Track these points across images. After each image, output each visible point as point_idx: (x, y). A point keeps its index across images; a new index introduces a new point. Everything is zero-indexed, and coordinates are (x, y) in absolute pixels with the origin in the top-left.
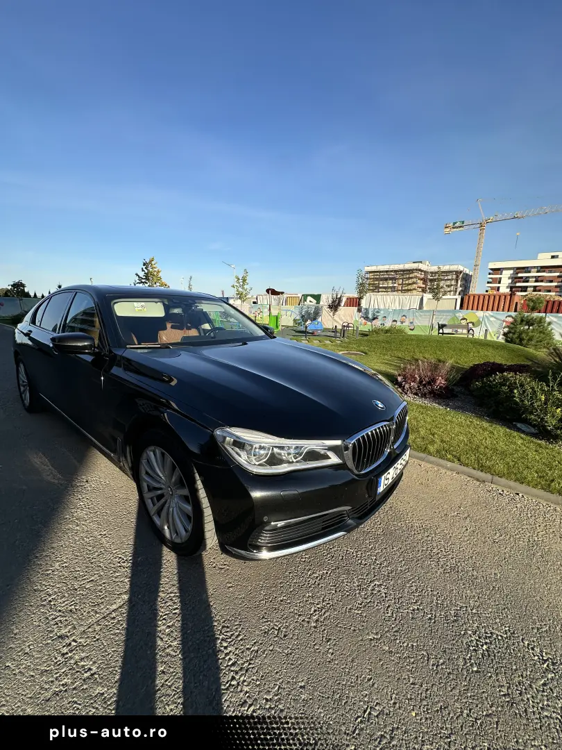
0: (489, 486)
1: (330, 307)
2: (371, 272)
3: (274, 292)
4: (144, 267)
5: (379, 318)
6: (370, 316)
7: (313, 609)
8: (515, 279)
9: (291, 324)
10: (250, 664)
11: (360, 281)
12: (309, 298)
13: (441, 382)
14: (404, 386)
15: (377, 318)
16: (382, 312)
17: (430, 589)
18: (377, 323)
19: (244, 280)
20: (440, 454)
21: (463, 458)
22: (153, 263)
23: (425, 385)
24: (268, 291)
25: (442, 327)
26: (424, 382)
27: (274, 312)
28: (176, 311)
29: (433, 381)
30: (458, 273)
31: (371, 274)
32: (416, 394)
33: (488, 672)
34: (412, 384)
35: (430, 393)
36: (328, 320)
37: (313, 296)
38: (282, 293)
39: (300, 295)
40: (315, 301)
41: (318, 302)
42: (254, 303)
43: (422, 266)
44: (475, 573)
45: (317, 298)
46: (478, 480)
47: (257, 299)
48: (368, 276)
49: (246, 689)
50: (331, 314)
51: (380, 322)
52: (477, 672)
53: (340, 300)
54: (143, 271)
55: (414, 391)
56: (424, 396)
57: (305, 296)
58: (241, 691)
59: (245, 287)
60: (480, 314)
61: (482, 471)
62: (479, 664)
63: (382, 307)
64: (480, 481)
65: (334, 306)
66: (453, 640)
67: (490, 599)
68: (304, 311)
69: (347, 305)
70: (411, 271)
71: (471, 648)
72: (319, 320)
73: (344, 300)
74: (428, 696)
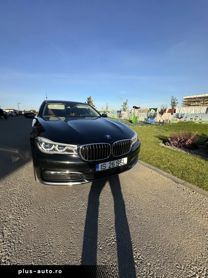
0: (180, 185)
1: (160, 113)
2: (186, 99)
3: (136, 108)
4: (88, 100)
5: (184, 117)
6: (180, 116)
7: (60, 207)
9: (144, 120)
10: (27, 215)
11: (173, 101)
12: (152, 110)
13: (189, 141)
14: (170, 142)
15: (182, 118)
16: (185, 115)
17: (110, 215)
18: (182, 120)
19: (126, 104)
20: (164, 169)
21: (174, 172)
22: (91, 98)
23: (181, 143)
24: (133, 107)
26: (181, 141)
27: (136, 116)
28: (69, 107)
29: (186, 140)
31: (187, 100)
32: (176, 146)
33: (105, 252)
34: (175, 142)
35: (184, 146)
36: (159, 118)
37: (154, 109)
38: (140, 108)
39: (148, 109)
40: (154, 111)
41: (156, 111)
42: (130, 112)
44: (138, 216)
45: (156, 110)
46: (176, 182)
47: (131, 111)
48: (185, 100)
49: (20, 221)
50: (160, 116)
51: (184, 119)
52: (101, 250)
53: (165, 110)
54: (87, 101)
55: (176, 145)
56: (180, 147)
57: (150, 109)
58: (18, 221)
59: (126, 106)
61: (181, 179)
62: (104, 247)
63: (186, 113)
64: (177, 183)
65: (162, 113)
66: (102, 235)
67: (134, 227)
68: (149, 115)
69: (168, 112)
71: (107, 241)
72: (156, 118)
73: (167, 110)
74: (72, 248)
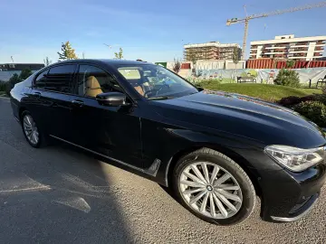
1: (174, 69)
2: (187, 49)
4: (63, 48)
6: (197, 74)
8: (264, 50)
15: (201, 75)
16: (203, 71)
18: (201, 78)
25: (239, 78)
30: (235, 48)
37: (162, 63)
43: (216, 45)
45: (164, 64)
48: (186, 51)
51: (203, 77)
54: (62, 50)
60: (257, 70)
63: (203, 69)
65: (177, 69)
69: (183, 68)
70: (210, 47)
73: (181, 65)
